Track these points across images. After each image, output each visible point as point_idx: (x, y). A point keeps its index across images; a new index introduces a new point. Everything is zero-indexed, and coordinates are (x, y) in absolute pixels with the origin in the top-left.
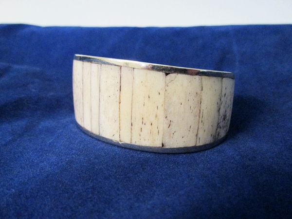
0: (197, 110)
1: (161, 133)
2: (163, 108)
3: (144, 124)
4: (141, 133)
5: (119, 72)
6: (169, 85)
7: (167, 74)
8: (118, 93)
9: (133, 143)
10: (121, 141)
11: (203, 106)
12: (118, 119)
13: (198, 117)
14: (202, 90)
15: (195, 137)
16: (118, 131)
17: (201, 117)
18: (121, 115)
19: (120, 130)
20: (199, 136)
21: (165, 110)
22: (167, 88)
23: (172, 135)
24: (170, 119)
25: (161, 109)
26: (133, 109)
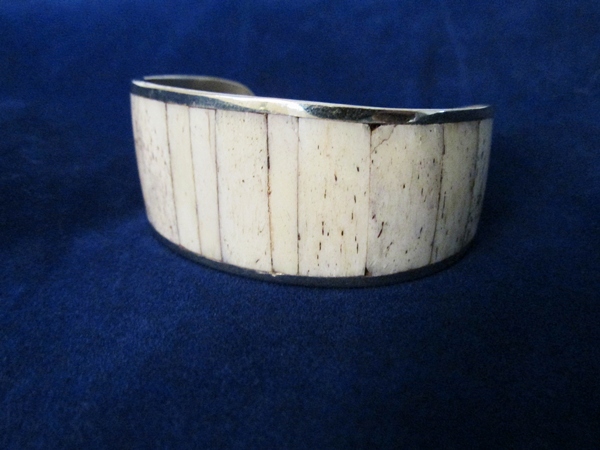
0: (433, 195)
1: (363, 249)
2: (366, 199)
3: (326, 233)
4: (321, 254)
5: (264, 126)
6: (378, 149)
7: (373, 127)
8: (263, 174)
9: (303, 273)
10: (274, 271)
11: (446, 186)
12: (267, 228)
13: (435, 209)
14: (444, 153)
15: (428, 248)
16: (269, 252)
17: (441, 207)
18: (273, 221)
19: (272, 249)
20: (436, 244)
21: (372, 202)
22: (374, 156)
23: (385, 250)
24: (382, 220)
25: (363, 201)
26: (301, 207)
